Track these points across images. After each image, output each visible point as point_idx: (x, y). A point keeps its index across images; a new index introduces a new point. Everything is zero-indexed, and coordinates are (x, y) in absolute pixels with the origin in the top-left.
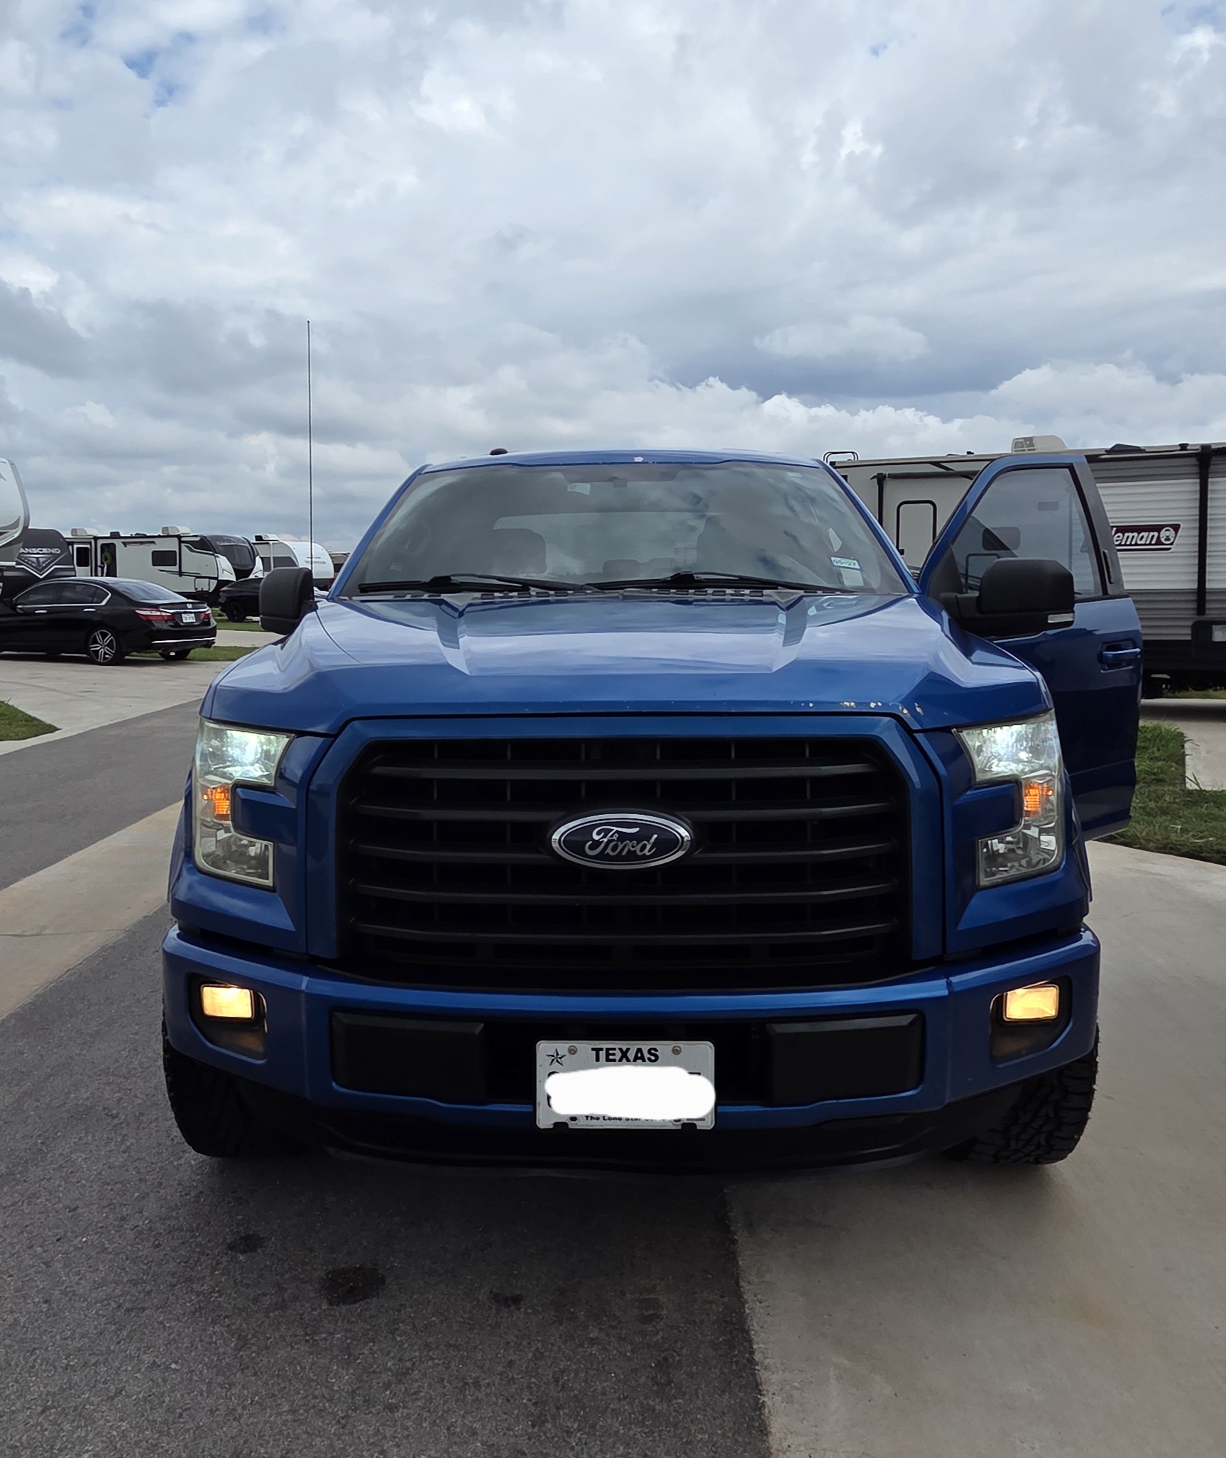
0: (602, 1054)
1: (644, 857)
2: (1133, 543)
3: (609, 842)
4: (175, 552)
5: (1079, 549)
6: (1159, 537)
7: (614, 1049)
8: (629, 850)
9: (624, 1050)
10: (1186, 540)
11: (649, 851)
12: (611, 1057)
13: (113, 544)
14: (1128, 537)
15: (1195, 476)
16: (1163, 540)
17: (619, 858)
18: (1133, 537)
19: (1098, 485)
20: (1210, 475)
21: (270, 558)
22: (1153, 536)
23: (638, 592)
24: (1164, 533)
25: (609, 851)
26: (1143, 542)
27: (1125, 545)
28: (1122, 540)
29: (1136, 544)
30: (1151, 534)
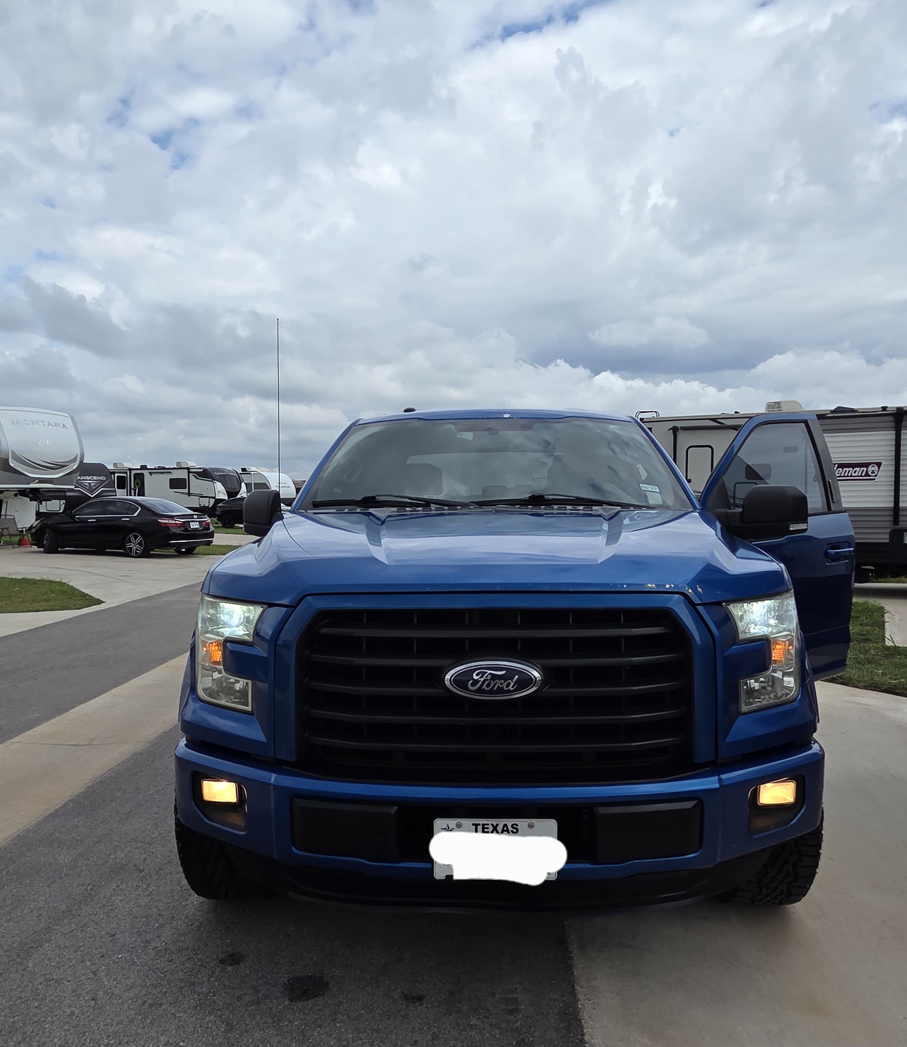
0: (480, 828)
1: (509, 691)
2: (849, 475)
3: (485, 681)
4: (185, 479)
5: (812, 479)
6: (867, 471)
7: (488, 825)
8: (499, 686)
9: (495, 825)
10: (886, 474)
11: (512, 687)
12: (486, 830)
13: (143, 474)
14: (846, 471)
15: (891, 429)
16: (870, 473)
17: (491, 692)
18: (849, 471)
19: (824, 435)
20: (902, 428)
21: (251, 483)
22: (863, 470)
23: (506, 507)
24: (870, 469)
25: (484, 687)
26: (856, 474)
27: (844, 476)
28: (841, 473)
29: (851, 476)
30: (862, 469)
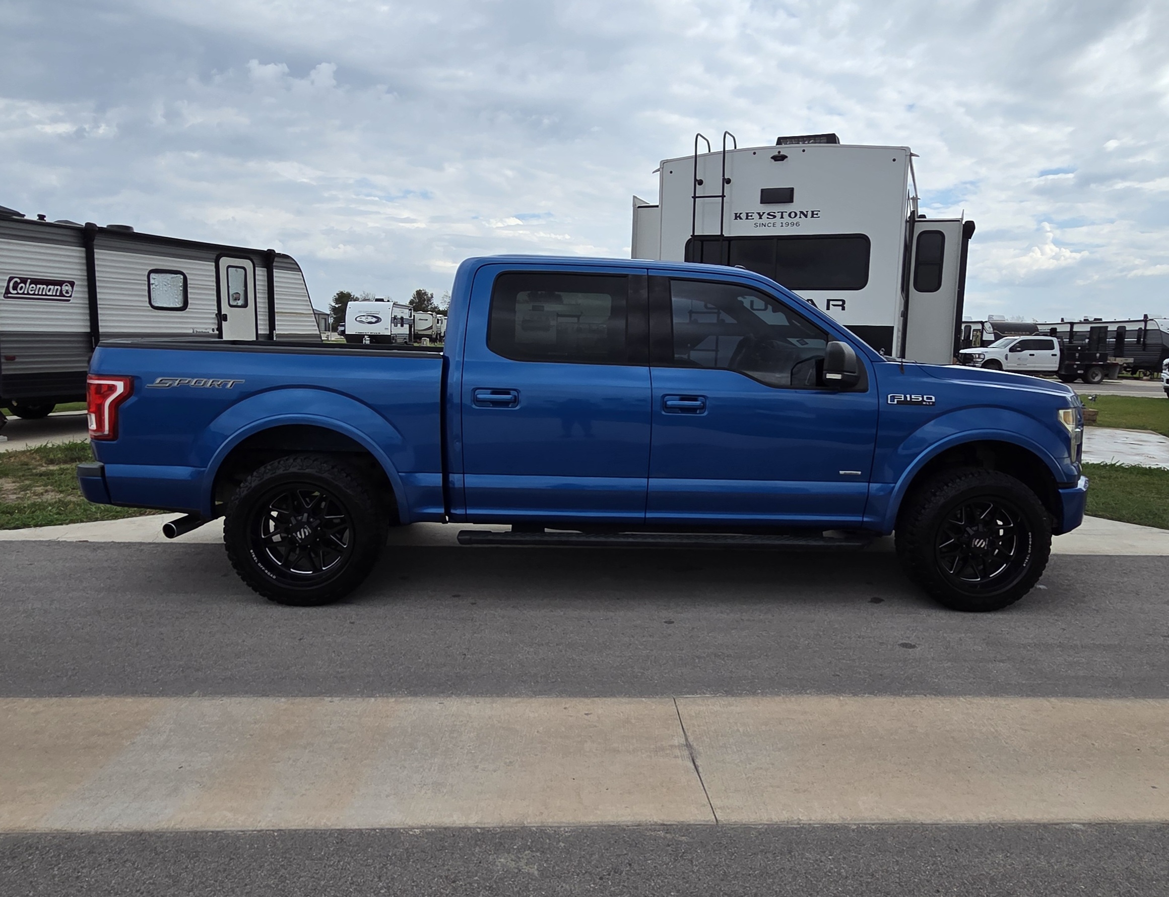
2: (44, 293)
6: (61, 291)
10: (79, 294)
14: (40, 288)
16: (64, 293)
18: (43, 288)
20: (94, 247)
22: (57, 289)
24: (65, 288)
26: (50, 293)
27: (38, 295)
28: (35, 291)
29: (46, 295)
30: (56, 287)
